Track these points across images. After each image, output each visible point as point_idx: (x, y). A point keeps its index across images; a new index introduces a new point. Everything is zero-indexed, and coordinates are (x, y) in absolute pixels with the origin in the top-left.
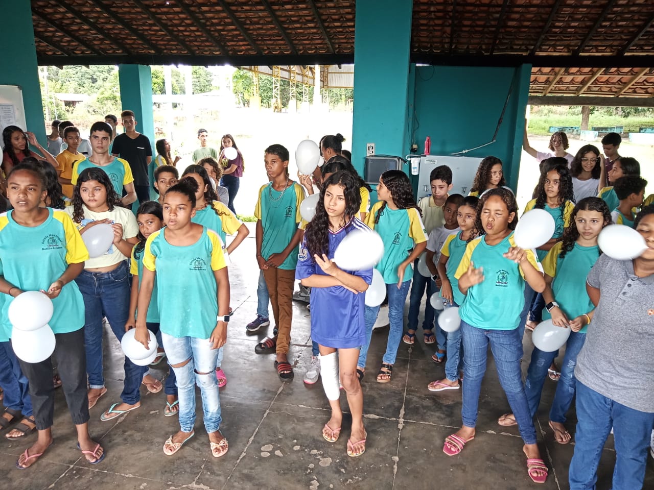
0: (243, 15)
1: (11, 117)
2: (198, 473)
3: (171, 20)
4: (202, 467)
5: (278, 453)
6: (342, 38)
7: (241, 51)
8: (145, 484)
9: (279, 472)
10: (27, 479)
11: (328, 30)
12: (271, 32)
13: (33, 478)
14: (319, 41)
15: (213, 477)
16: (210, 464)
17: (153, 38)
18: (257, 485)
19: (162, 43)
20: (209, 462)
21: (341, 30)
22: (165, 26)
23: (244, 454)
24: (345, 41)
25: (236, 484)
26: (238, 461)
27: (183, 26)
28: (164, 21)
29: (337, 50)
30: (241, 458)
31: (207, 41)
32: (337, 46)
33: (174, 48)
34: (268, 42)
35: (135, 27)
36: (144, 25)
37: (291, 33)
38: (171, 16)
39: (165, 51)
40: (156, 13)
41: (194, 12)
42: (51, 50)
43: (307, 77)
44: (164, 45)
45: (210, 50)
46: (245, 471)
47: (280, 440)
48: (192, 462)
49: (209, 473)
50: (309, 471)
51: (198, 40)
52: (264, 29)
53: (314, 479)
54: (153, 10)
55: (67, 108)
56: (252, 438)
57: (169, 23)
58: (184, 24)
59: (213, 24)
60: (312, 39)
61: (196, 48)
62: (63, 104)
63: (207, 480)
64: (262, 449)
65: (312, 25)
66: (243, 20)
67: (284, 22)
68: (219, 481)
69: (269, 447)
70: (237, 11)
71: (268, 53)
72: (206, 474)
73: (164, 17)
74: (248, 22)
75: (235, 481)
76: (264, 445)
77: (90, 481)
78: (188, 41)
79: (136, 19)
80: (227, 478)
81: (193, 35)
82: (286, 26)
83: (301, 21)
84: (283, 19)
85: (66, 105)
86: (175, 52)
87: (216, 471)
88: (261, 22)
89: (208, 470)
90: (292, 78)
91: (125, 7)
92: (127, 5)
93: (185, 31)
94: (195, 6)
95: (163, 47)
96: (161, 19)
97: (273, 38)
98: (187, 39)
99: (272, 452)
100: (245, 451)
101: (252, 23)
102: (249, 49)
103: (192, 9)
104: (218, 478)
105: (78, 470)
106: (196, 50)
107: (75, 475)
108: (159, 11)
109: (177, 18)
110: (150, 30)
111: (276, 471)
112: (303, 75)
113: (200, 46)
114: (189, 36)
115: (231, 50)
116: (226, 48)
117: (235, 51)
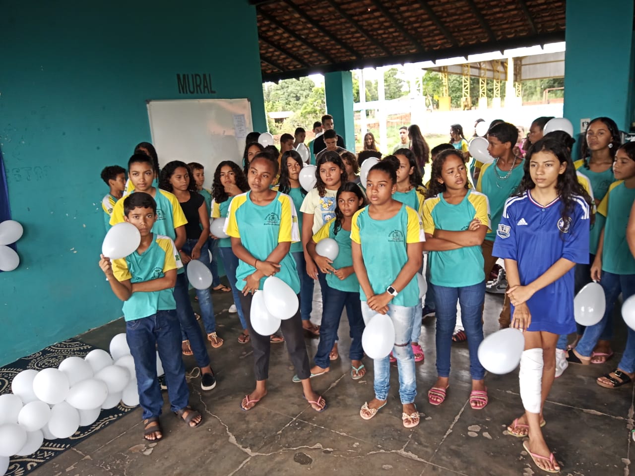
0: (440, 9)
1: (243, 125)
2: (406, 442)
3: (371, 25)
4: (410, 436)
5: (486, 434)
6: (546, 16)
7: (437, 46)
8: (358, 444)
9: (488, 454)
10: (261, 423)
11: (531, 9)
12: (468, 21)
13: (264, 424)
14: (520, 24)
15: (420, 447)
16: (417, 435)
17: (355, 45)
18: (465, 462)
19: (362, 48)
20: (416, 433)
21: (545, 7)
22: (366, 32)
23: (450, 431)
24: (548, 18)
25: (444, 458)
26: (445, 437)
27: (382, 29)
28: (365, 28)
29: (540, 30)
30: (447, 433)
31: (404, 40)
32: (540, 26)
33: (373, 51)
34: (465, 33)
35: (339, 37)
36: (347, 33)
37: (489, 20)
38: (372, 21)
39: (365, 56)
40: (358, 21)
41: (393, 14)
42: (269, 69)
43: (498, 72)
44: (364, 50)
45: (406, 49)
46: (453, 447)
47: (487, 423)
48: (400, 431)
49: (416, 443)
50: (522, 457)
51: (396, 40)
52: (461, 20)
53: (528, 467)
54: (356, 18)
55: (277, 124)
56: (458, 417)
57: (370, 29)
58: (383, 27)
59: (411, 23)
60: (512, 22)
61: (393, 49)
62: (274, 121)
63: (415, 449)
64: (469, 428)
65: (513, 7)
66: (440, 13)
67: (483, 9)
68: (427, 452)
69: (476, 428)
70: (434, 6)
71: (464, 44)
72: (413, 444)
73: (365, 23)
74: (445, 15)
75: (443, 455)
76: (471, 425)
77: (310, 433)
78: (386, 43)
79: (339, 30)
80: (434, 451)
81: (391, 36)
82: (484, 12)
83: (500, 4)
84: (480, 6)
85: (276, 122)
86: (374, 55)
87: (423, 442)
88: (458, 12)
89: (416, 440)
90: (482, 75)
91: (331, 19)
92: (333, 17)
93: (384, 33)
94: (394, 8)
95: (363, 52)
96: (363, 25)
97: (470, 28)
98: (385, 42)
99: (480, 433)
100: (451, 427)
101: (449, 15)
102: (445, 43)
103: (391, 11)
104: (425, 449)
105: (300, 423)
106: (393, 51)
107: (298, 426)
108: (361, 18)
109: (377, 22)
110: (353, 38)
111: (486, 452)
112: (493, 71)
113: (398, 46)
114: (388, 38)
115: (427, 46)
116: (422, 44)
117: (430, 46)
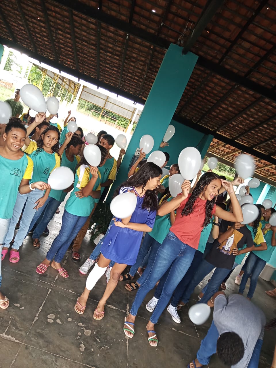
0: (80, 46)
3: (34, 28)
6: (127, 83)
7: (66, 64)
11: (123, 75)
12: (90, 62)
14: (114, 79)
17: (15, 32)
19: (20, 37)
21: (130, 78)
22: (29, 30)
24: (128, 85)
27: (40, 35)
28: (30, 27)
29: (120, 88)
31: (50, 49)
32: (122, 85)
33: (26, 43)
34: (85, 67)
35: (8, 21)
36: (15, 22)
37: (101, 68)
38: (36, 26)
39: (19, 43)
40: (28, 20)
41: (52, 31)
44: (20, 39)
45: (48, 54)
51: (44, 46)
52: (87, 59)
54: (27, 17)
57: (32, 29)
58: (41, 34)
59: (59, 42)
60: (111, 76)
61: (39, 50)
65: (116, 69)
66: (79, 48)
67: (101, 61)
70: (78, 43)
71: (81, 72)
73: (31, 24)
74: (81, 51)
78: (37, 44)
79: (12, 17)
81: (43, 42)
82: (101, 63)
83: (111, 64)
84: (101, 59)
86: (25, 46)
88: (88, 54)
91: (9, 6)
92: (11, 6)
93: (40, 38)
94: (54, 28)
95: (19, 40)
96: (29, 25)
97: (89, 66)
98: (37, 43)
101: (82, 53)
102: (72, 65)
103: (52, 29)
106: (39, 51)
108: (30, 19)
109: (39, 28)
110: (17, 27)
113: (43, 50)
114: (41, 42)
115: (60, 61)
116: (59, 58)
117: (62, 61)
